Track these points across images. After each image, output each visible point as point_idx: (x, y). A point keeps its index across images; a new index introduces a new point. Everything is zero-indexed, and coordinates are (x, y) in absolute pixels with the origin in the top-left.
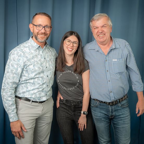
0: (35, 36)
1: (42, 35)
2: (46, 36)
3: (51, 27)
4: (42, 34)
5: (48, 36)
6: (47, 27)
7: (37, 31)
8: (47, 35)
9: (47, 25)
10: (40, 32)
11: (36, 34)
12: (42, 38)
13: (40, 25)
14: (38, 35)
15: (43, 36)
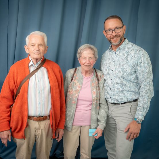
2: (119, 38)
3: (121, 28)
4: (114, 37)
5: (121, 37)
6: (118, 29)
7: (109, 36)
8: (120, 36)
9: (116, 27)
10: (112, 36)
11: (109, 39)
12: (115, 41)
13: (110, 30)
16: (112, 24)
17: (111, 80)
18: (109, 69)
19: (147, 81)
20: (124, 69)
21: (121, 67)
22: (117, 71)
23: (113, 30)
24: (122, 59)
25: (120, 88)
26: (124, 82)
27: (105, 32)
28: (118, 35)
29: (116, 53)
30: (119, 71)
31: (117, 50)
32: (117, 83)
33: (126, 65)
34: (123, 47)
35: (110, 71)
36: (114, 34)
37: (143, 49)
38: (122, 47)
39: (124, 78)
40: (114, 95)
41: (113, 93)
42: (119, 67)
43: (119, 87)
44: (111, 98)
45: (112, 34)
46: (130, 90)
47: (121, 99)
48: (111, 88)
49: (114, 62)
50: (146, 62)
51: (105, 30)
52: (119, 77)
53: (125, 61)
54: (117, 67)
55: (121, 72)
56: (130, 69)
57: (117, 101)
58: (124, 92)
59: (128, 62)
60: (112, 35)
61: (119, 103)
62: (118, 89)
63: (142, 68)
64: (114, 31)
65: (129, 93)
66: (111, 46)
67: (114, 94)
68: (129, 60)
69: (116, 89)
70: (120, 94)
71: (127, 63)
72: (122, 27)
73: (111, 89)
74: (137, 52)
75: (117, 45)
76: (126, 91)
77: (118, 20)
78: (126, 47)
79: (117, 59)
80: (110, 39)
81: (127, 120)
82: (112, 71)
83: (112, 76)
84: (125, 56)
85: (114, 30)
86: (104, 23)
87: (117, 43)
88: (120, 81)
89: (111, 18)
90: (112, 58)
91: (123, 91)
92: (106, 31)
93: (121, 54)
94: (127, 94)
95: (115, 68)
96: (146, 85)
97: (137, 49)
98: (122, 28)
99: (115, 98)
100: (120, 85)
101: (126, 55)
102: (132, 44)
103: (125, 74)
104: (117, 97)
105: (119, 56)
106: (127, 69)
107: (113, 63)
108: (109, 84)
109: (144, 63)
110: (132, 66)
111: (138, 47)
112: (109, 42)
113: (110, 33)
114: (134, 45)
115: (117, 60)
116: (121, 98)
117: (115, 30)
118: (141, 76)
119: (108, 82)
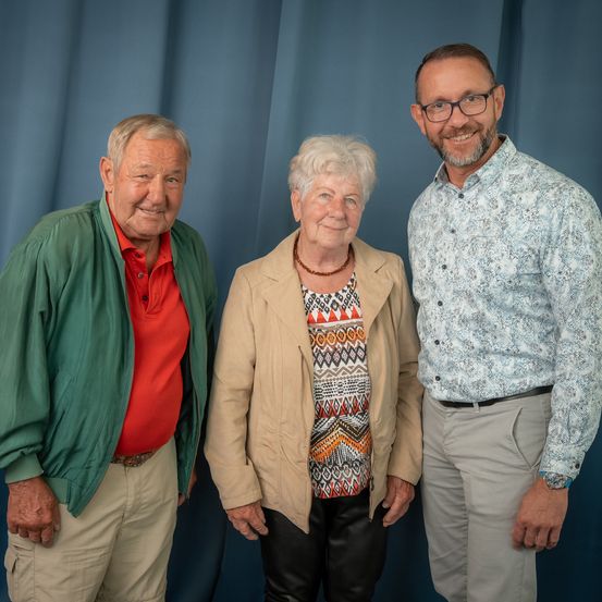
0: (436, 147)
1: (459, 139)
2: (477, 137)
4: (456, 131)
5: (484, 133)
6: (472, 99)
7: (437, 127)
8: (479, 130)
9: (467, 93)
10: (447, 128)
11: (436, 139)
13: (441, 102)
14: (446, 141)
15: (464, 137)
16: (450, 78)
17: (440, 304)
18: (433, 260)
19: (585, 313)
20: (490, 261)
21: (481, 252)
22: (462, 272)
23: (453, 105)
24: (486, 222)
25: (473, 339)
26: (491, 316)
27: (419, 112)
28: (473, 124)
29: (461, 196)
30: (471, 270)
31: (466, 184)
32: (464, 321)
33: (500, 245)
34: (491, 172)
35: (438, 270)
36: (458, 120)
37: (573, 184)
38: (487, 173)
39: (489, 299)
40: (451, 366)
41: (446, 358)
42: (473, 252)
43: (469, 336)
44: (438, 378)
45: (447, 120)
46: (515, 349)
47: (477, 385)
48: (441, 339)
49: (453, 231)
50: (586, 236)
51: (419, 103)
52: (470, 295)
53: (495, 228)
54: (465, 253)
55: (480, 274)
56: (515, 261)
57: (463, 393)
58: (492, 357)
59: (505, 232)
60: (450, 123)
61: (468, 400)
62: (465, 342)
63: (569, 261)
64: (456, 109)
65: (512, 361)
66: (445, 168)
67: (449, 363)
68: (512, 227)
69: (456, 343)
70: (475, 366)
71: (501, 236)
72: (491, 91)
73: (437, 342)
74: (550, 194)
75: (466, 166)
76: (496, 352)
77: (476, 63)
78: (506, 174)
79: (467, 220)
80: (441, 138)
81: (503, 474)
82: (445, 267)
83: (443, 288)
84: (499, 210)
85: (457, 104)
86: (418, 73)
87: (469, 158)
88: (475, 311)
89: (446, 57)
90: (447, 216)
91: (484, 352)
92: (424, 108)
93: (482, 201)
94: (505, 365)
95: (457, 258)
96: (578, 332)
97: (550, 182)
98: (490, 97)
99: (455, 381)
100: (472, 325)
101: (501, 204)
102: (532, 160)
103: (493, 282)
104: (460, 376)
105: (476, 208)
106: (502, 264)
107: (451, 237)
108: (432, 321)
109: (579, 239)
110: (522, 250)
111: (556, 174)
112: (435, 151)
113: (440, 115)
114: (541, 166)
115: (464, 223)
116: (475, 379)
117: (462, 104)
118: (565, 295)
119: (429, 313)
